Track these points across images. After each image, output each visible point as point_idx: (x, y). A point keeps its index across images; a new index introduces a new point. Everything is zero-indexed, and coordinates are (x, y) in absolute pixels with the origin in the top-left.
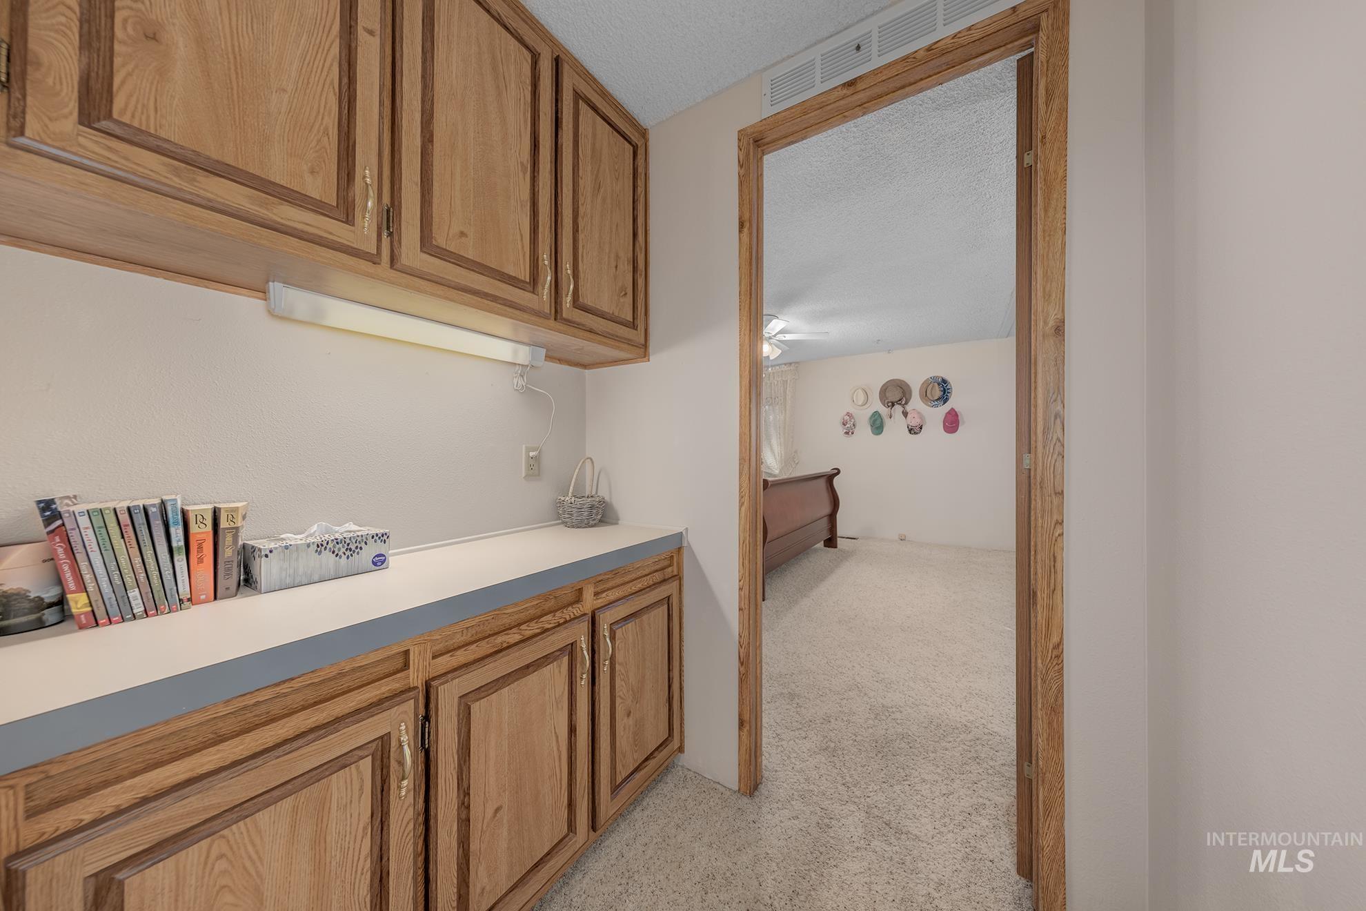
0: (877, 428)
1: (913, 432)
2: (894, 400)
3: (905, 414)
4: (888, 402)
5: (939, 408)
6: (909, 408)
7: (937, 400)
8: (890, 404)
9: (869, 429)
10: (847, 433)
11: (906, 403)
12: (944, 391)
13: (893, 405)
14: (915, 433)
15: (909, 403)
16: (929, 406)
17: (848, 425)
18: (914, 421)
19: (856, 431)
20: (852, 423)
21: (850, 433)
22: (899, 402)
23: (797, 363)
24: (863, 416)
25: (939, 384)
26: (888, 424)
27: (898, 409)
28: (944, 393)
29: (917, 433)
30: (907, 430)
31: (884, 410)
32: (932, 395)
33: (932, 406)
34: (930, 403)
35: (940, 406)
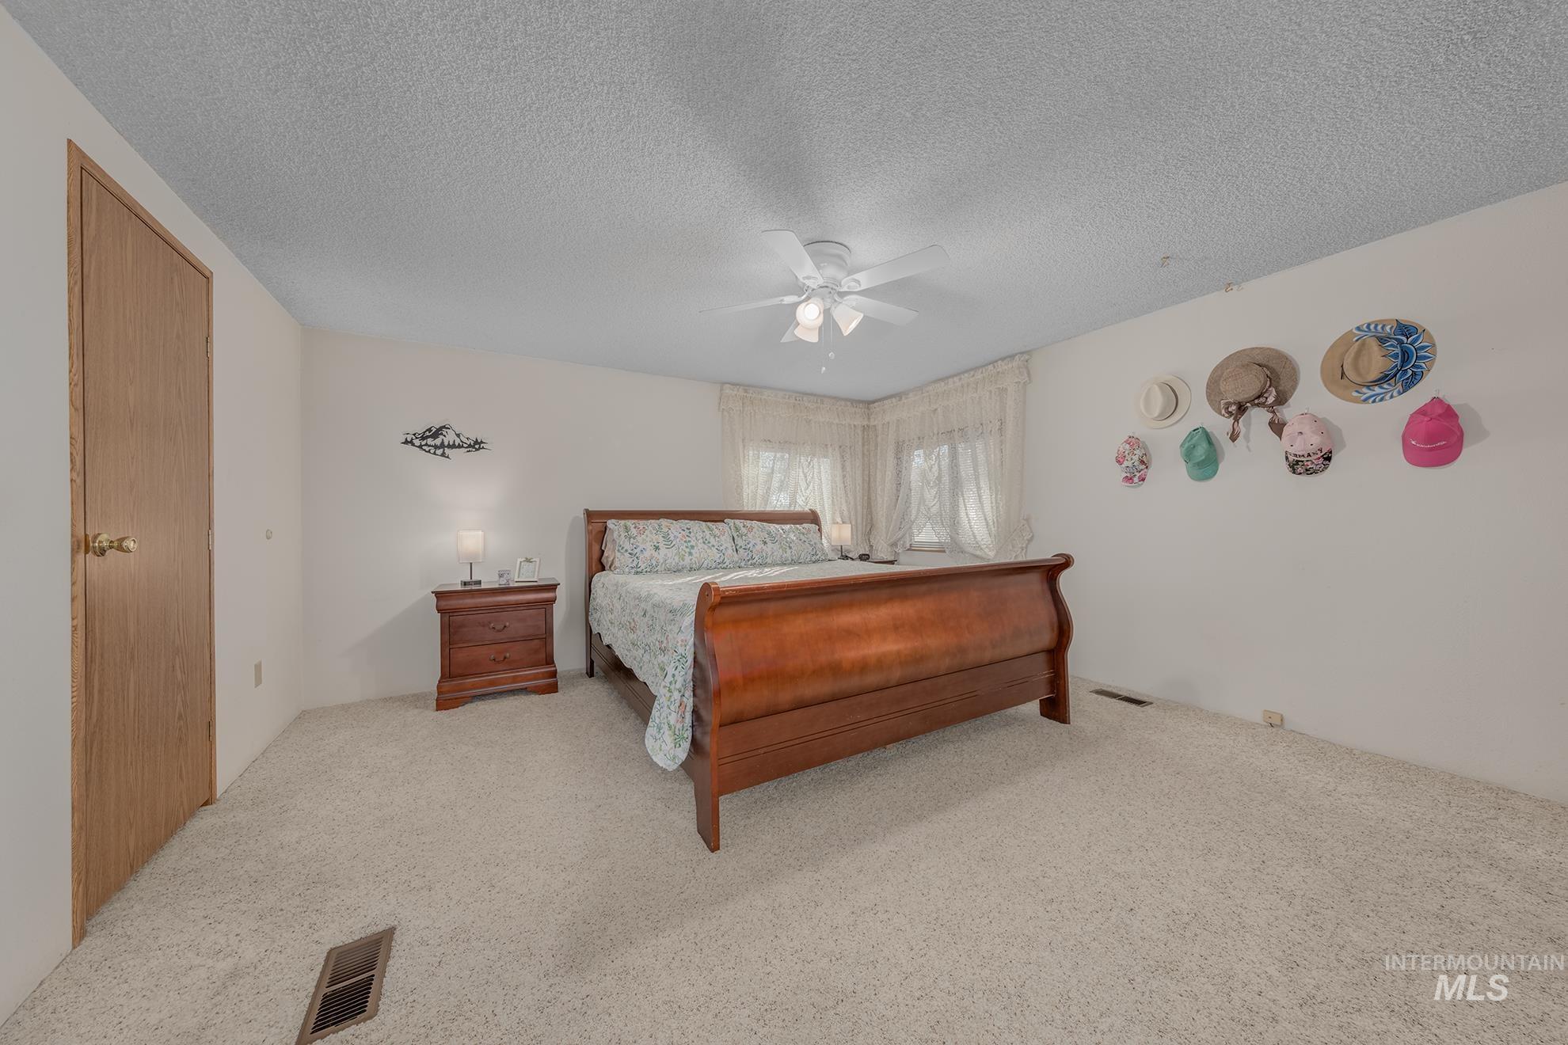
0: (1200, 465)
1: (1300, 470)
2: (1241, 398)
3: (1277, 427)
4: (1228, 404)
5: (1388, 403)
6: (1288, 412)
7: (1379, 382)
8: (1233, 408)
9: (1182, 469)
10: (1129, 479)
11: (1281, 400)
12: (1406, 356)
13: (1242, 409)
14: (1309, 472)
15: (1291, 401)
16: (1355, 401)
17: (1126, 464)
18: (1303, 440)
19: (1150, 474)
20: (1136, 458)
21: (1136, 479)
22: (1258, 400)
23: (1028, 352)
24: (1168, 441)
25: (1382, 340)
26: (1231, 454)
27: (1258, 418)
28: (1405, 361)
29: (1315, 472)
30: (1285, 465)
31: (1219, 425)
32: (1359, 374)
33: (1365, 400)
34: (1355, 394)
35: (1392, 397)
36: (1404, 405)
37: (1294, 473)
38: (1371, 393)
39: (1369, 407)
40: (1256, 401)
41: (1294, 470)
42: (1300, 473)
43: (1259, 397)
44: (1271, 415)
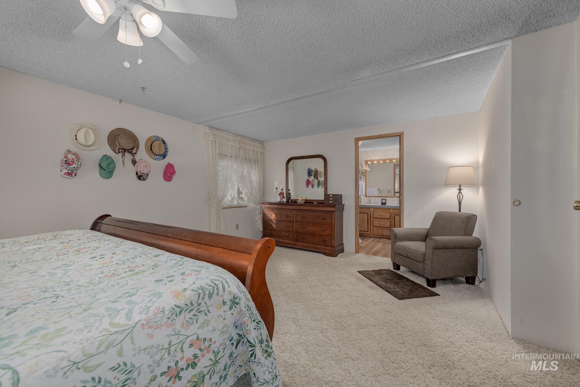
2: (124, 147)
3: (134, 162)
4: (118, 149)
6: (137, 157)
7: (158, 155)
8: (120, 151)
10: (69, 174)
11: (135, 153)
13: (122, 152)
15: (137, 154)
18: (141, 169)
19: (79, 173)
21: (73, 174)
27: (128, 157)
29: (144, 180)
30: (135, 175)
33: (156, 159)
34: (153, 157)
35: (161, 160)
36: (164, 163)
37: (139, 179)
38: (157, 158)
39: (156, 161)
40: (129, 151)
41: (139, 178)
42: (141, 180)
43: (130, 149)
44: (133, 157)
